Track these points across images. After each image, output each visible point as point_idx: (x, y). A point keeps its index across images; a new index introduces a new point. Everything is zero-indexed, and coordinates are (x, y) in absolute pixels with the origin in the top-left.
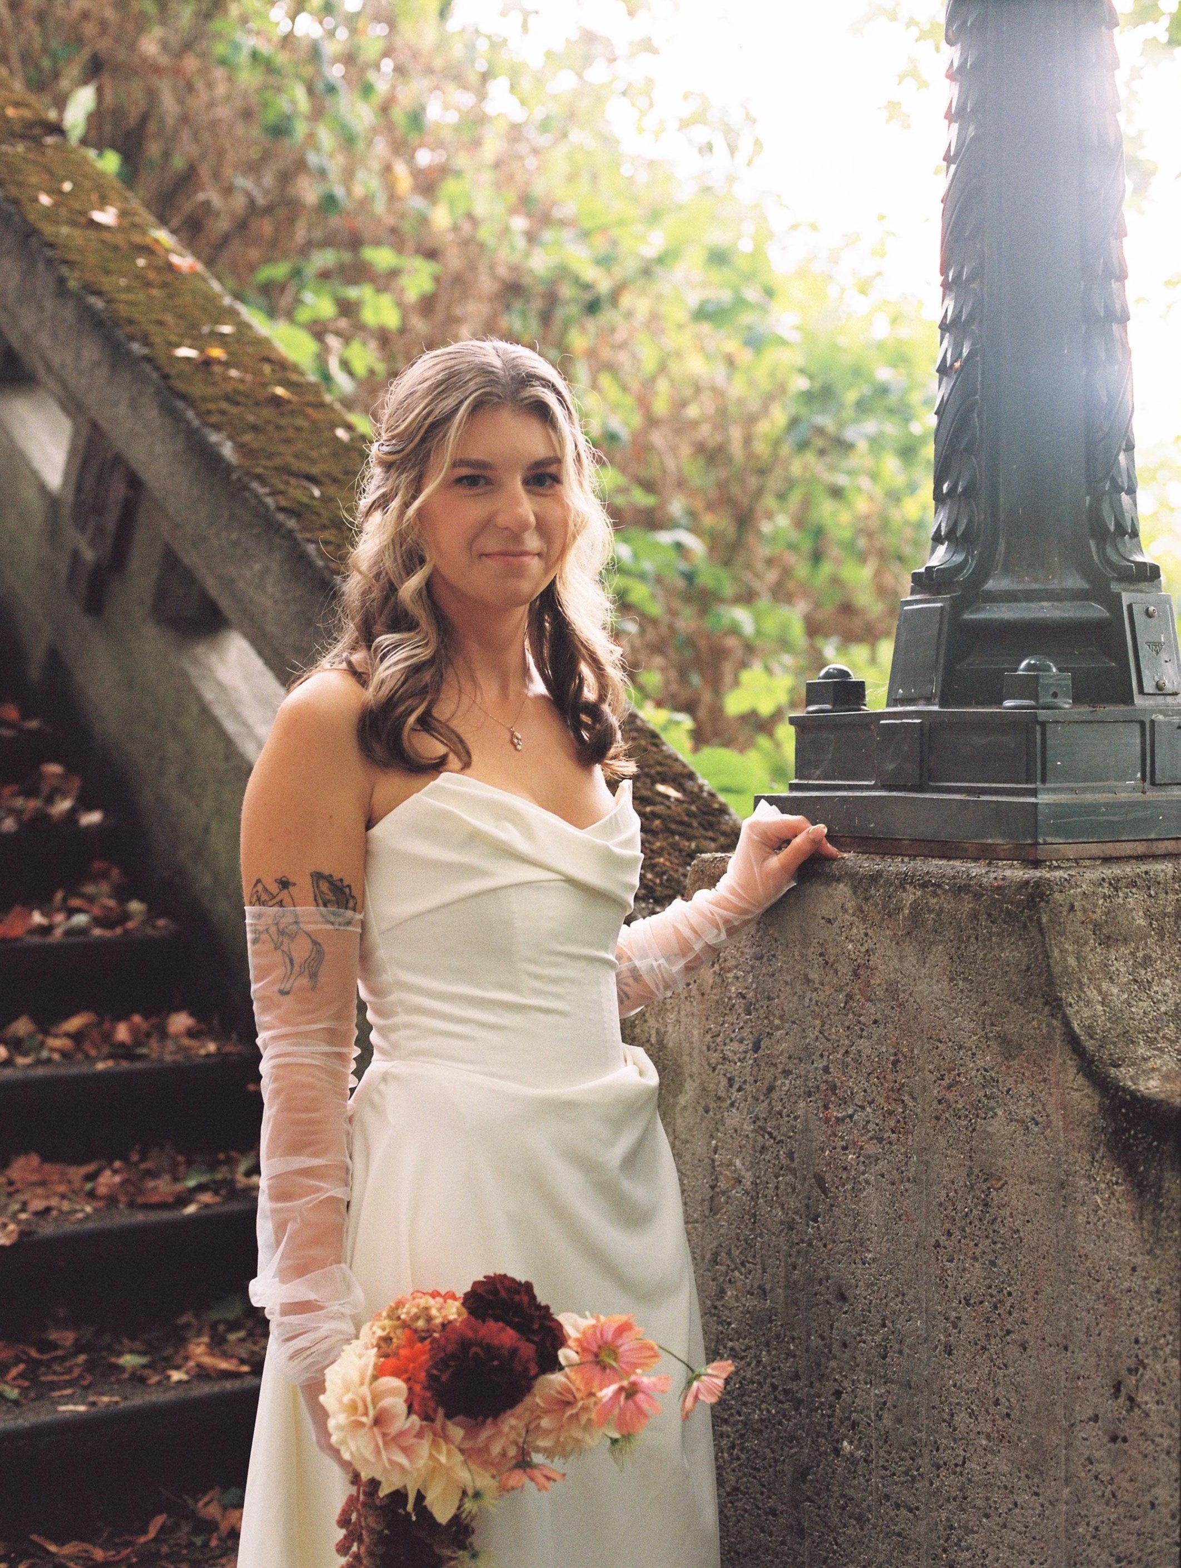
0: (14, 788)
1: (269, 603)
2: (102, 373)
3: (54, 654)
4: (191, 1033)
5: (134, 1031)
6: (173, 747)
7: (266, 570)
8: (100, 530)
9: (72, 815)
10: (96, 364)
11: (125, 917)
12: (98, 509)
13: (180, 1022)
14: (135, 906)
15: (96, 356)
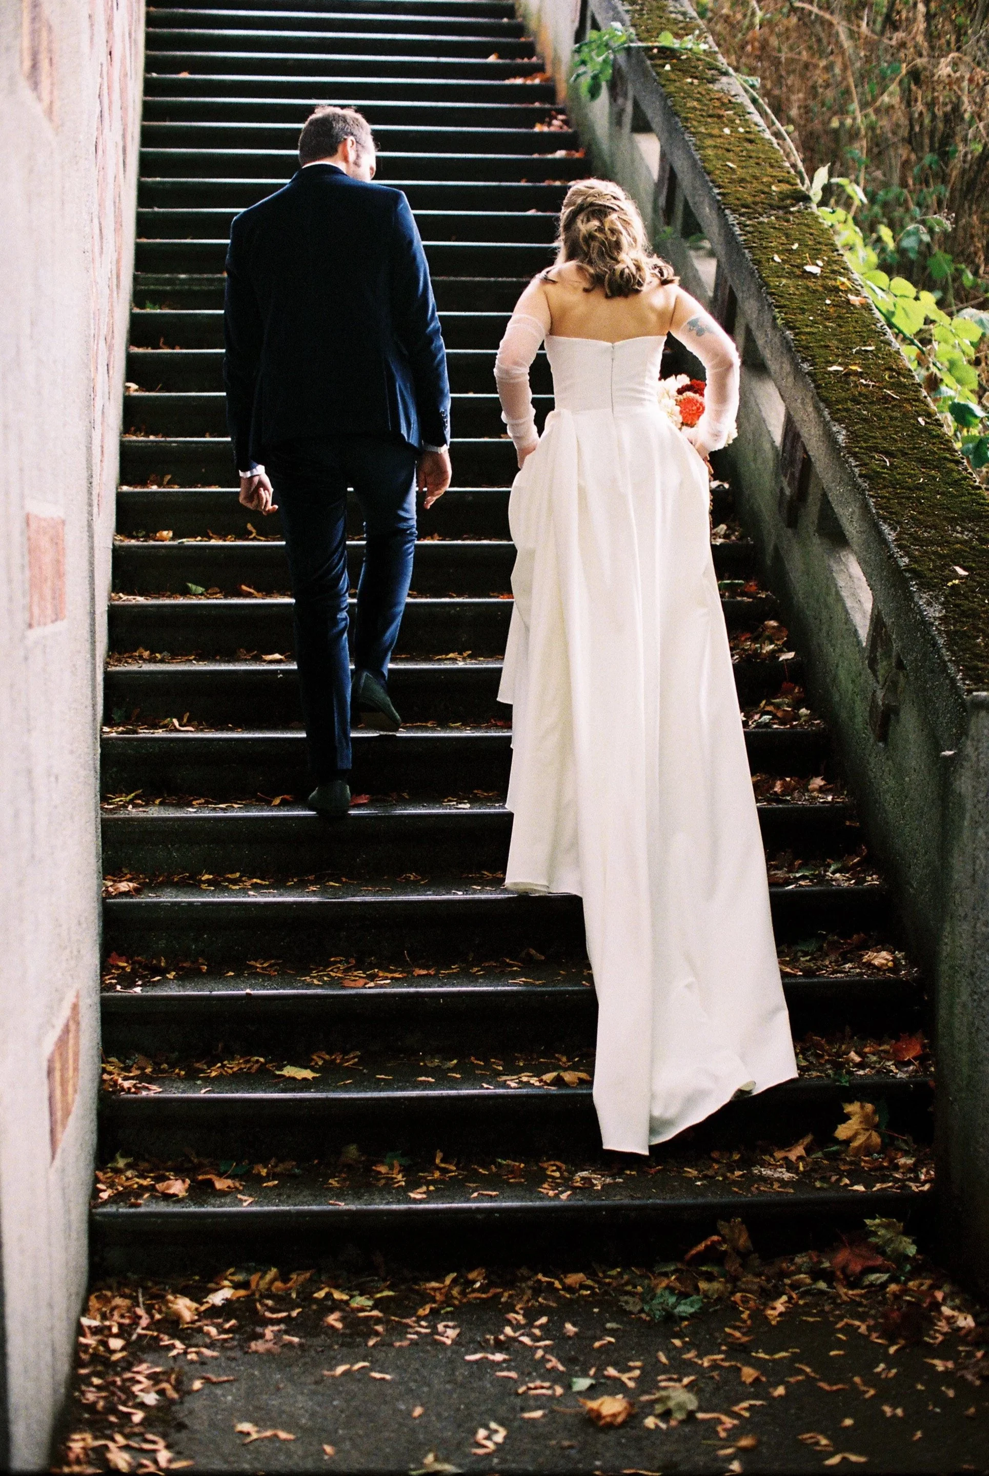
0: (748, 636)
1: (854, 532)
2: (791, 379)
3: (776, 549)
4: (821, 790)
5: (785, 786)
6: (825, 614)
7: (853, 513)
8: (792, 474)
9: (773, 654)
10: (788, 374)
11: (797, 717)
12: (792, 462)
13: (818, 782)
14: (803, 711)
15: (789, 369)
